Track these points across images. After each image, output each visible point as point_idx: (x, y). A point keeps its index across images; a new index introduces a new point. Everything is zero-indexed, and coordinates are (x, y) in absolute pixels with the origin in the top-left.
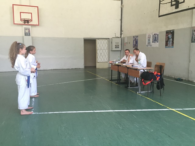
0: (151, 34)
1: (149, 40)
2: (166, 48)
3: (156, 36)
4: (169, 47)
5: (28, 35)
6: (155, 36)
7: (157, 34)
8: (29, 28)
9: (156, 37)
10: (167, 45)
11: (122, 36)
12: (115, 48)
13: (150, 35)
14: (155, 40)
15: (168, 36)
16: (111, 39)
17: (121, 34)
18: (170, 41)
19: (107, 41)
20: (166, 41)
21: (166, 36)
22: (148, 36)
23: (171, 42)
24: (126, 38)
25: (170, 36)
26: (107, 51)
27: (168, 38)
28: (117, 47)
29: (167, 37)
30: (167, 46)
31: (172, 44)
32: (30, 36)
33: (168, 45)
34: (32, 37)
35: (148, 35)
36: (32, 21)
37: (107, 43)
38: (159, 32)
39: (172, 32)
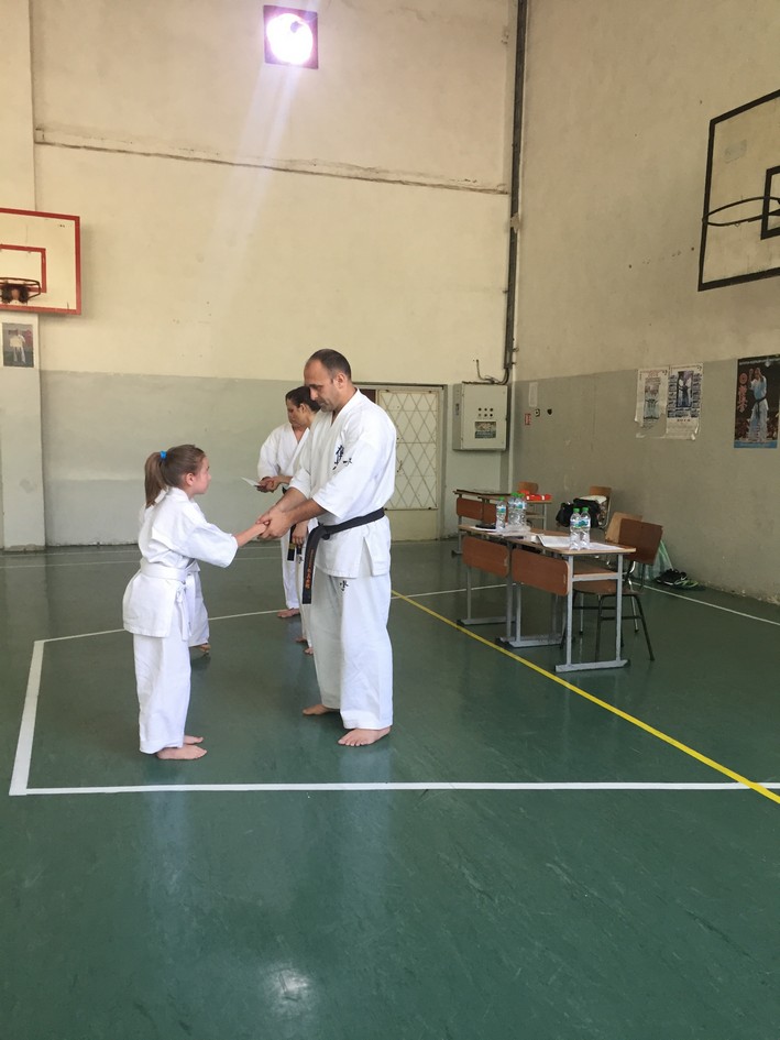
0: (661, 375)
1: (651, 403)
2: (737, 445)
3: (689, 384)
4: (754, 444)
5: (19, 364)
6: (681, 383)
7: (692, 374)
8: (30, 326)
9: (685, 389)
10: (741, 431)
11: (514, 378)
12: (478, 436)
13: (658, 380)
14: (684, 405)
15: (748, 384)
16: (457, 388)
17: (508, 367)
18: (758, 414)
19: (431, 397)
21: (739, 385)
22: (648, 381)
23: (764, 419)
24: (531, 385)
25: (759, 385)
26: (432, 450)
27: (750, 395)
28: (484, 431)
29: (743, 389)
30: (745, 436)
31: (769, 430)
32: (32, 366)
33: (749, 434)
34: (42, 373)
35: (646, 376)
36: (42, 289)
37: (434, 408)
38: (701, 365)
39: (767, 365)
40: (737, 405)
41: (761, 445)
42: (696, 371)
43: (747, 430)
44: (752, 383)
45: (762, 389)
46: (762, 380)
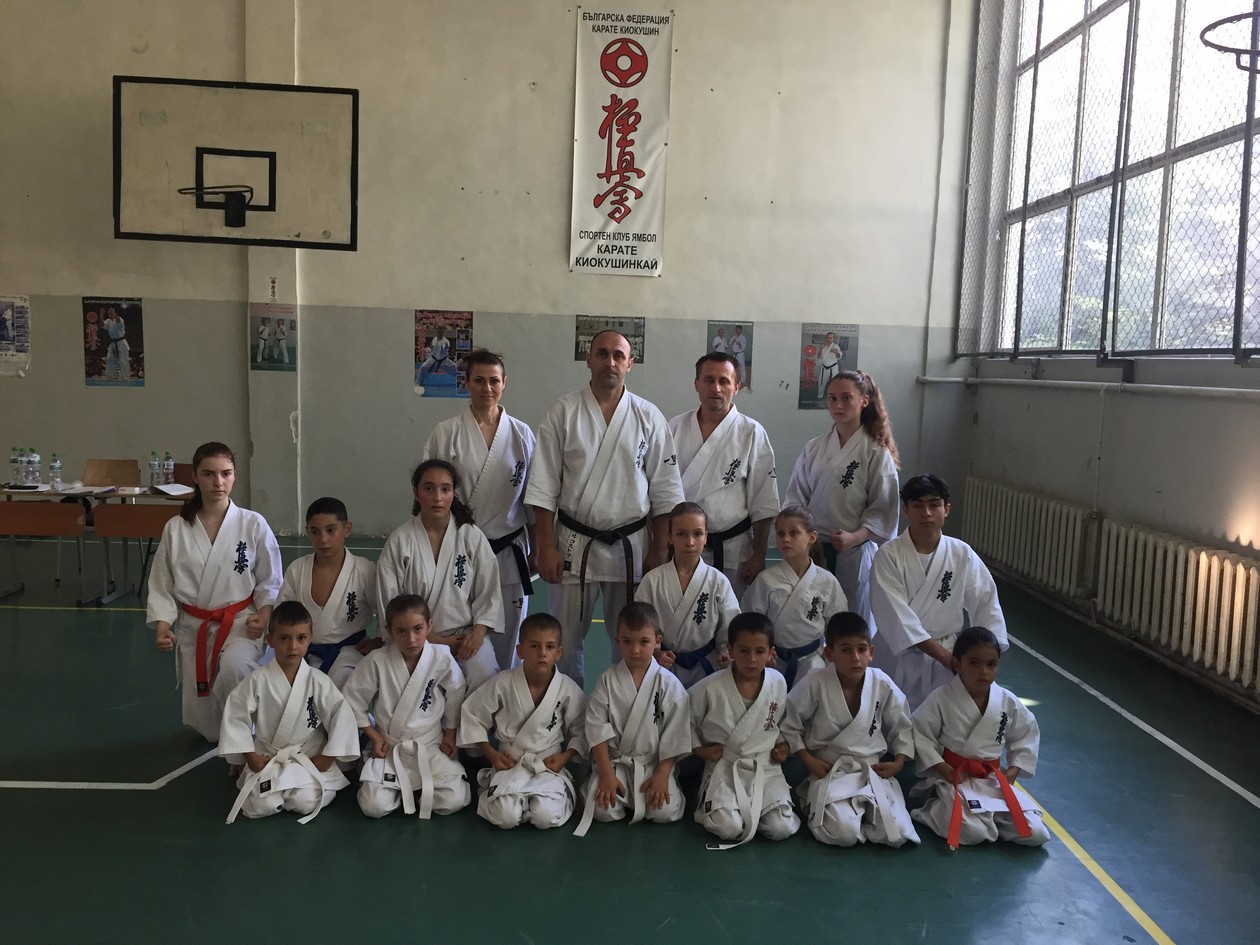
2: (88, 383)
4: (114, 381)
7: (12, 306)
10: (94, 367)
15: (99, 323)
18: (116, 353)
20: (87, 351)
23: (125, 359)
25: (114, 325)
29: (93, 328)
30: (100, 374)
31: (133, 369)
33: (106, 372)
38: (27, 298)
39: (124, 306)
40: (86, 342)
41: (124, 383)
42: (18, 303)
43: (104, 368)
44: (105, 322)
45: (120, 329)
46: (118, 321)
